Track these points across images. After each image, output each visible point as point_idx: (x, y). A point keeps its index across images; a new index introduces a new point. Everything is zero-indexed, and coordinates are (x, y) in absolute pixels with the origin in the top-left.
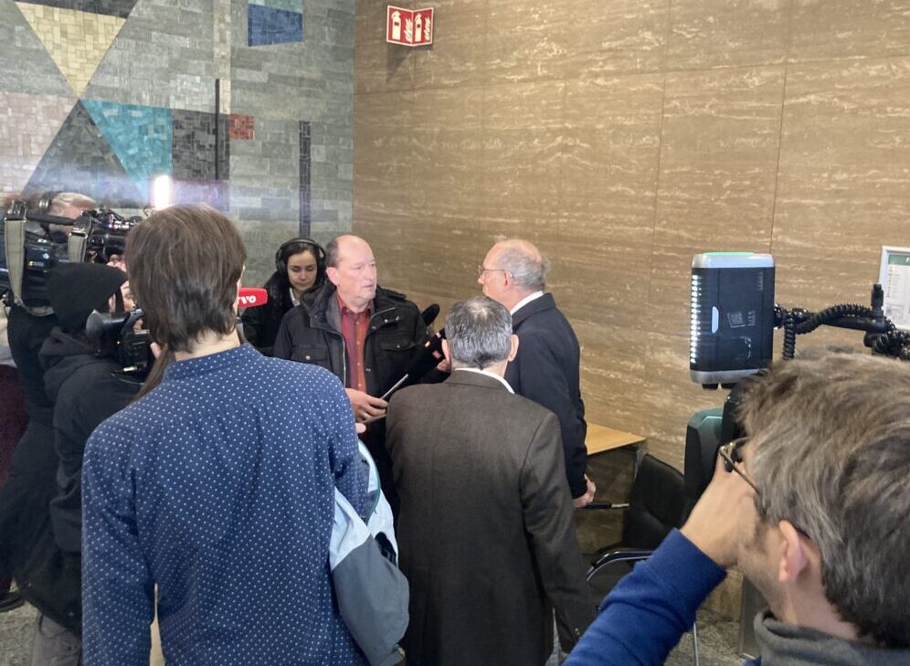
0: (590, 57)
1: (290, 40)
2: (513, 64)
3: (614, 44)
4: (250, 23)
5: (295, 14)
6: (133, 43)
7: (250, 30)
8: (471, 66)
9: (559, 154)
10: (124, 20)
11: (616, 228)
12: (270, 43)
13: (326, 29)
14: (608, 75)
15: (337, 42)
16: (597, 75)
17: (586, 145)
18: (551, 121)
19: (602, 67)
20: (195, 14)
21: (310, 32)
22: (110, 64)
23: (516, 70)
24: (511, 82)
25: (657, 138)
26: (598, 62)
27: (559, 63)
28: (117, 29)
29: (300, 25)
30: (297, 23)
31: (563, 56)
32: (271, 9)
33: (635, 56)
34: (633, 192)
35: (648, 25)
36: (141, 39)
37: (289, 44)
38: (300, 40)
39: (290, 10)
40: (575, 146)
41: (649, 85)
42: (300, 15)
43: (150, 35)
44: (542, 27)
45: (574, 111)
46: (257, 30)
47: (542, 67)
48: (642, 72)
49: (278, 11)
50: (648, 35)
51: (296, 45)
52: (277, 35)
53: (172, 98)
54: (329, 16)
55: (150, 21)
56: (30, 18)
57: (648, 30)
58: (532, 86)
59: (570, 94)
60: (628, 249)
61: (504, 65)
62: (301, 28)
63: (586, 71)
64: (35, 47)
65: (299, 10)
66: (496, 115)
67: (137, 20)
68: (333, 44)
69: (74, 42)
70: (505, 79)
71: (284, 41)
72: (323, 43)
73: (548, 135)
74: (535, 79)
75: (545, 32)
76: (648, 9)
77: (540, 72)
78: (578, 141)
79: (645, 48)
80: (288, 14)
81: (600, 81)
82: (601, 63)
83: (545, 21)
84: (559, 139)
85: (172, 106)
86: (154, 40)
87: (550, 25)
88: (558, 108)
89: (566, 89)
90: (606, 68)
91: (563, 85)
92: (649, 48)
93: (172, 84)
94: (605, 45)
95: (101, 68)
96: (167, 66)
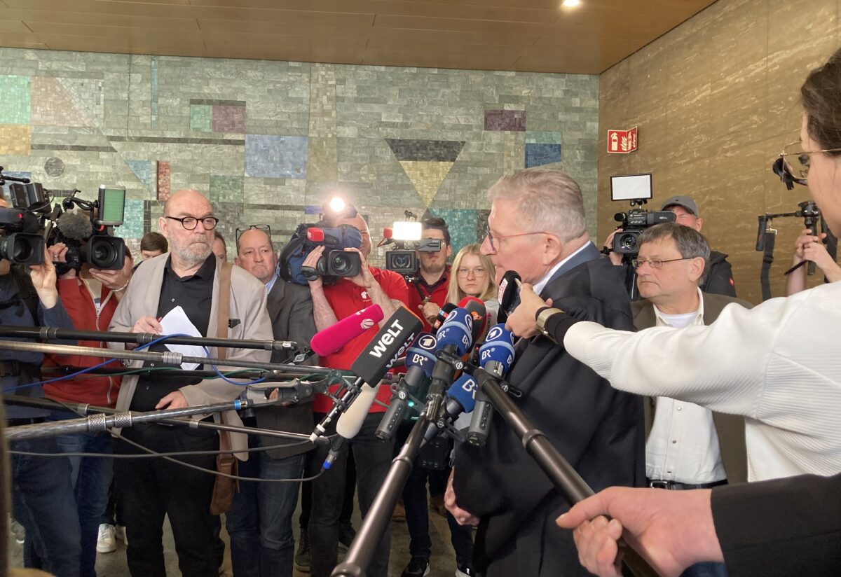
0: (723, 139)
1: (552, 162)
2: (680, 154)
3: (736, 128)
4: (527, 155)
5: (556, 145)
6: (457, 174)
7: (526, 159)
8: (659, 159)
9: (708, 208)
10: (452, 163)
11: (742, 252)
12: (539, 165)
13: (578, 151)
14: (733, 149)
15: (585, 159)
16: (726, 151)
17: (722, 199)
18: (702, 186)
19: (729, 144)
20: (493, 154)
21: (566, 155)
22: (444, 188)
23: (681, 157)
24: (680, 165)
25: (762, 186)
26: (727, 142)
27: (706, 147)
28: (449, 168)
29: (560, 151)
30: (557, 151)
31: (708, 142)
32: (540, 144)
33: (748, 134)
34: (750, 226)
35: (754, 111)
36: (461, 172)
37: (552, 164)
38: (560, 161)
39: (553, 143)
40: (716, 200)
41: (757, 151)
42: (560, 145)
43: (466, 170)
44: (696, 126)
45: (715, 177)
46: (531, 158)
47: (697, 151)
48: (752, 143)
49: (545, 145)
50: (755, 118)
51: (557, 164)
52: (544, 160)
53: (478, 203)
54: (579, 143)
55: (467, 161)
56: (405, 168)
57: (755, 114)
58: (692, 165)
59: (712, 166)
60: (749, 267)
61: (677, 155)
62: (560, 153)
63: (721, 149)
64: (407, 183)
65: (559, 143)
66: (673, 189)
67: (461, 162)
68: (583, 160)
69: (426, 178)
70: (676, 164)
71: (549, 163)
72: (575, 161)
73: (701, 196)
74: (693, 161)
75: (697, 129)
76: (754, 101)
77: (696, 155)
78: (718, 198)
79: (753, 126)
80: (551, 146)
81: (729, 154)
82: (729, 142)
83: (698, 121)
84: (707, 197)
85: (478, 208)
86: (468, 171)
87: (700, 124)
88: (705, 177)
89: (710, 164)
90: (732, 145)
91: (708, 161)
92: (755, 126)
93: (478, 195)
94: (731, 129)
95: (440, 191)
96: (476, 185)
